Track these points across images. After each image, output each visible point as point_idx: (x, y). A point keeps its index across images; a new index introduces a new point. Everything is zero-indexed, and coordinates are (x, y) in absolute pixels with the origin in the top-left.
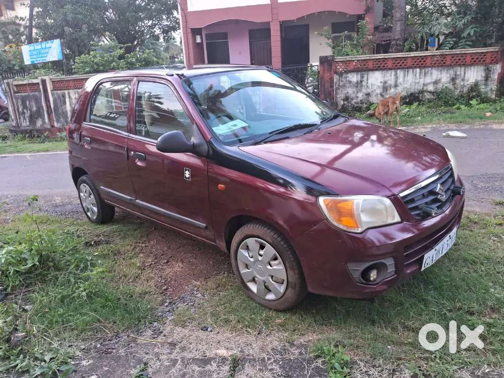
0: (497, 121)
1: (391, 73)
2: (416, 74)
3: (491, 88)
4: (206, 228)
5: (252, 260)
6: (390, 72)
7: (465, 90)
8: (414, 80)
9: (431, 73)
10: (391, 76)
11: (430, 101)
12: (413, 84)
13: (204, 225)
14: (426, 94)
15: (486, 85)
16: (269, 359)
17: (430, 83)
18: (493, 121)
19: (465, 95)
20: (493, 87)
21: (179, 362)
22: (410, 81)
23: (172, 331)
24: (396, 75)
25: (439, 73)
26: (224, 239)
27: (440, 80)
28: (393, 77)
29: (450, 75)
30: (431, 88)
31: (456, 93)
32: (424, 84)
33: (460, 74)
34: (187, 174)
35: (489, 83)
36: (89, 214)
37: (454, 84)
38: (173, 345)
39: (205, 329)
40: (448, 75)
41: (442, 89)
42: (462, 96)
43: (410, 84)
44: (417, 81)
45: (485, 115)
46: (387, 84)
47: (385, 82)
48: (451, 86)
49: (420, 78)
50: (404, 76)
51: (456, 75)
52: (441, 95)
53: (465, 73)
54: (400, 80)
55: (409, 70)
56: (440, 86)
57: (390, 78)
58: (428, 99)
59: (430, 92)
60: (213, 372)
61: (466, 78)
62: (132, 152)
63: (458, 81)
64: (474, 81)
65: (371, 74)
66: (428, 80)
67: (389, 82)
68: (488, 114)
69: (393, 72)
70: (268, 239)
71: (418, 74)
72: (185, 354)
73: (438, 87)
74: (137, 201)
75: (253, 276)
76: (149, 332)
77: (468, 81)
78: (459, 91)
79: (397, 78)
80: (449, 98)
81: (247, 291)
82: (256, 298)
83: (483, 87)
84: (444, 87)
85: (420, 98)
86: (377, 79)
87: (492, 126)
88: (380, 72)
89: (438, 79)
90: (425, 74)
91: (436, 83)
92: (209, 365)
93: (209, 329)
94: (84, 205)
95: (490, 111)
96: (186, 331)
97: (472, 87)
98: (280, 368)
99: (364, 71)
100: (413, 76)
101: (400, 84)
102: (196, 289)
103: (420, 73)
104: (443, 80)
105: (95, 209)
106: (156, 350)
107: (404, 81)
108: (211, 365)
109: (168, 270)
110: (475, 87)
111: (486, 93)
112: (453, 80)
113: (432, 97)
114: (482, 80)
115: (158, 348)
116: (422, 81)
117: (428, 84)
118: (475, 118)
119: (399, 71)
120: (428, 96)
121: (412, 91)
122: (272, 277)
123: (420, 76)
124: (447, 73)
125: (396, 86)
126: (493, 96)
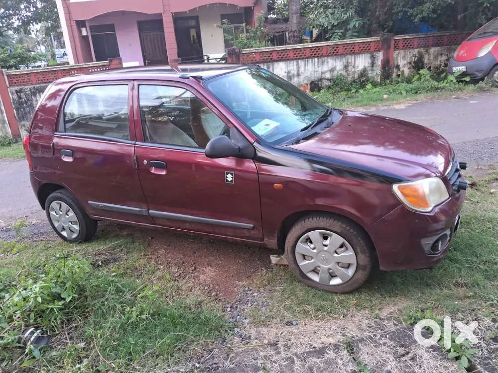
0: (395, 102)
1: (294, 63)
2: (315, 63)
3: (377, 73)
4: (253, 228)
5: (315, 251)
6: (292, 62)
7: (356, 76)
8: (313, 69)
9: (328, 62)
10: (293, 66)
11: (329, 88)
12: (313, 73)
13: (252, 225)
14: (324, 81)
15: (372, 70)
16: (375, 336)
17: (327, 71)
18: (392, 102)
19: (357, 81)
20: (378, 72)
21: (295, 359)
22: (310, 70)
23: (259, 333)
24: (298, 64)
25: (334, 61)
26: (276, 235)
27: (335, 68)
28: (295, 67)
29: (343, 63)
30: (328, 75)
31: (349, 79)
32: (322, 72)
33: (352, 62)
34: (229, 177)
35: (375, 68)
36: (64, 234)
37: (346, 71)
38: (274, 345)
39: (289, 323)
40: (342, 63)
41: (338, 76)
42: (354, 81)
43: (310, 73)
44: (316, 70)
45: (383, 97)
46: (291, 74)
47: (289, 72)
48: (344, 73)
49: (318, 67)
50: (305, 65)
51: (348, 63)
52: (337, 81)
53: (355, 61)
54: (302, 69)
55: (309, 60)
56: (335, 73)
57: (292, 68)
58: (326, 86)
59: (328, 80)
60: (335, 359)
61: (356, 65)
62: (145, 161)
63: (350, 68)
64: (363, 67)
65: (276, 64)
66: (325, 68)
67: (292, 71)
68: (385, 96)
69: (295, 63)
70: (336, 229)
71: (316, 64)
72: (294, 350)
73: (334, 74)
74: (150, 211)
75: (315, 266)
76: (237, 339)
77: (358, 67)
78: (351, 77)
79: (299, 67)
80: (344, 84)
81: (306, 281)
82: (319, 286)
83: (371, 72)
84: (339, 74)
85: (320, 85)
86: (281, 69)
87: (394, 107)
88: (284, 62)
89: (334, 67)
90: (322, 62)
91: (332, 70)
92: (326, 355)
93: (294, 323)
94: (56, 225)
95: (386, 94)
96: (274, 330)
97: (361, 73)
98: (391, 340)
99: (270, 62)
100: (312, 66)
101: (302, 73)
102: (247, 289)
103: (318, 62)
104: (338, 68)
105: (77, 228)
106: (262, 354)
107: (305, 70)
108: (327, 353)
109: (202, 277)
110: (363, 73)
111: (373, 77)
112: (346, 67)
113: (330, 84)
114: (369, 67)
115: (262, 351)
116: (320, 69)
117: (325, 72)
118: (377, 100)
119: (300, 61)
120: (326, 83)
121: (313, 79)
122: (338, 263)
123: (318, 65)
124: (340, 61)
125: (298, 75)
126: (379, 80)
